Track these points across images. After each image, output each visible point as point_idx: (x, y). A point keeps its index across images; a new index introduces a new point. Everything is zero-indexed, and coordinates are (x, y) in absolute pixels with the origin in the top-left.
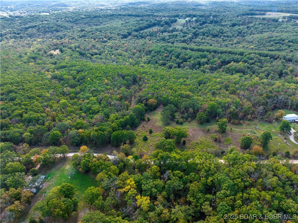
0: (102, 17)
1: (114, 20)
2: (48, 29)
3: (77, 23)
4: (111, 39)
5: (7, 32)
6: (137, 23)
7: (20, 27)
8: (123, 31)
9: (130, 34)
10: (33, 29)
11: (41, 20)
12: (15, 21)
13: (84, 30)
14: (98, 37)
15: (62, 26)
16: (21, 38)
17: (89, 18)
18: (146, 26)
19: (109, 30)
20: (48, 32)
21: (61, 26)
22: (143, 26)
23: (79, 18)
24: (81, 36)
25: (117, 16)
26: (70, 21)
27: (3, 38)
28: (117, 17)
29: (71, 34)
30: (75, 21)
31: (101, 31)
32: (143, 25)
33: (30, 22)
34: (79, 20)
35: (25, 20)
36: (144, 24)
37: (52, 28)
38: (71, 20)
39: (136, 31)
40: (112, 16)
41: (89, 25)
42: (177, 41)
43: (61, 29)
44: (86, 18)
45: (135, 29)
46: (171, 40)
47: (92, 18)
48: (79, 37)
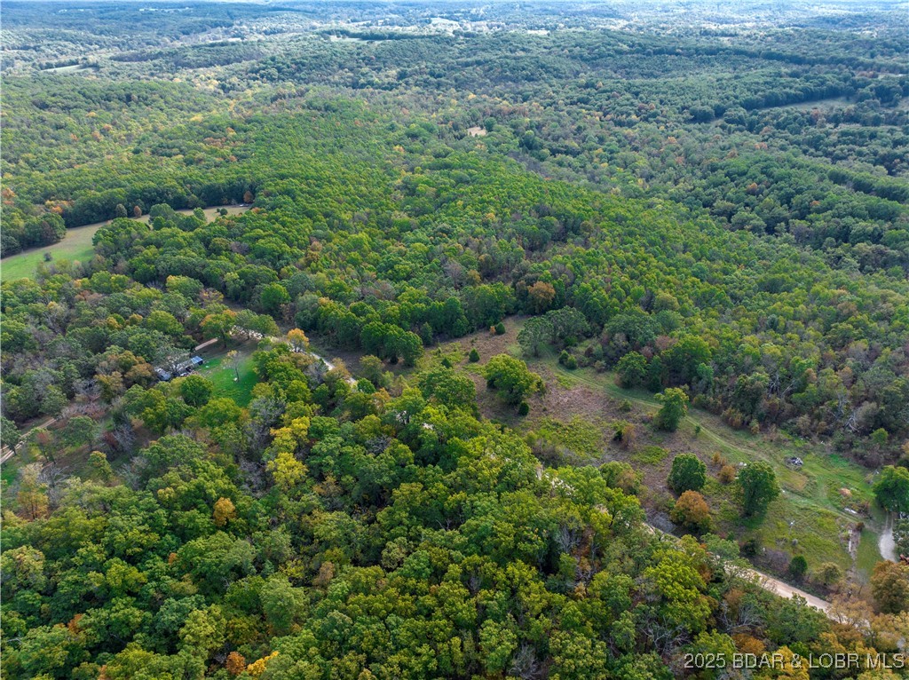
0: (677, 54)
1: (713, 66)
2: (511, 71)
3: (597, 65)
4: (651, 119)
5: (420, 69)
6: (766, 83)
7: (454, 61)
8: (706, 100)
9: (719, 112)
10: (478, 68)
11: (513, 48)
12: (452, 46)
13: (593, 86)
14: (618, 108)
15: (551, 67)
16: (439, 86)
17: (638, 52)
18: (795, 95)
19: (664, 93)
20: (507, 78)
21: (548, 67)
22: (786, 93)
23: (609, 50)
24: (575, 99)
25: (727, 53)
26: (581, 57)
27: (401, 82)
28: (725, 59)
29: (554, 92)
30: (595, 59)
31: (637, 94)
32: (787, 90)
33: (484, 50)
34: (609, 55)
35: (476, 44)
36: (791, 88)
37: (524, 69)
38: (586, 54)
39: (749, 105)
40: (710, 55)
41: (628, 73)
42: (860, 154)
43: (545, 76)
44: (631, 53)
45: (746, 101)
46: (842, 150)
47: (649, 54)
48: (568, 101)
